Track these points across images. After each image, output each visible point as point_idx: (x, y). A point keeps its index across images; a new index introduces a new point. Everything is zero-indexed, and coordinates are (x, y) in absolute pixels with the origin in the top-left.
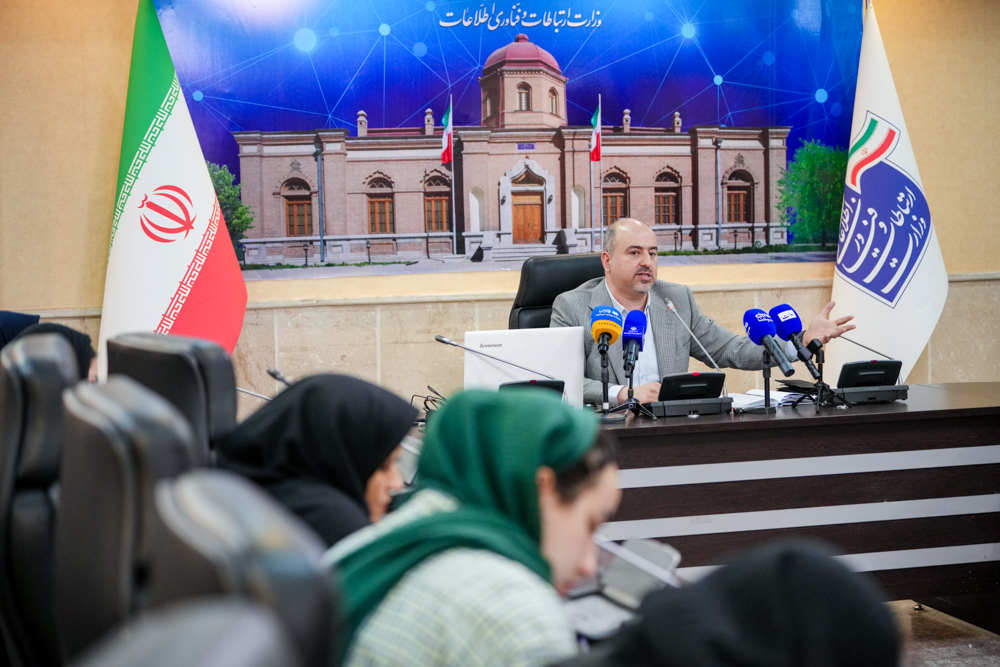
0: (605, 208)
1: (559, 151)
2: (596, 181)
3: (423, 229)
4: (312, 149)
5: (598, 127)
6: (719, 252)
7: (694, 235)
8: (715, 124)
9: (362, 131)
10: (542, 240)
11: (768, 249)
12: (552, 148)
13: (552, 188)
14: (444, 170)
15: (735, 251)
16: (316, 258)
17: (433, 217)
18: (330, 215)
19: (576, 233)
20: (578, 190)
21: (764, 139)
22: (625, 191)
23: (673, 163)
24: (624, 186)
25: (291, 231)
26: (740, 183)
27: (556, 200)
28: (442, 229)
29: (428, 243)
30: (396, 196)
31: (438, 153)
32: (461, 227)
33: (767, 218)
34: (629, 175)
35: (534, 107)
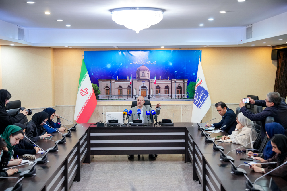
0: (156, 92)
2: (155, 87)
3: (127, 94)
4: (110, 82)
5: (155, 79)
6: (176, 99)
7: (171, 96)
8: (175, 79)
9: (117, 79)
10: (146, 96)
11: (184, 99)
12: (148, 82)
13: (148, 88)
14: (130, 85)
15: (178, 99)
16: (110, 98)
17: (128, 92)
18: (112, 92)
20: (152, 89)
21: (184, 81)
22: (160, 89)
23: (168, 85)
25: (106, 94)
26: (179, 88)
27: (148, 90)
28: (130, 94)
29: (127, 96)
30: (123, 89)
31: (129, 83)
32: (133, 94)
33: (184, 94)
34: (160, 87)
35: (145, 76)
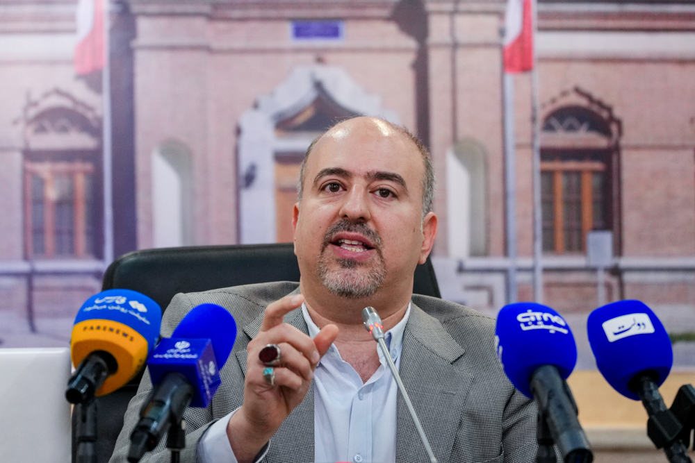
0: (548, 203)
1: (411, 43)
2: (518, 125)
3: (18, 250)
12: (391, 35)
14: (81, 91)
17: (49, 218)
19: (461, 269)
20: (468, 153)
22: (609, 157)
24: (600, 142)
28: (72, 252)
29: (30, 288)
31: (66, 45)
34: (617, 113)
